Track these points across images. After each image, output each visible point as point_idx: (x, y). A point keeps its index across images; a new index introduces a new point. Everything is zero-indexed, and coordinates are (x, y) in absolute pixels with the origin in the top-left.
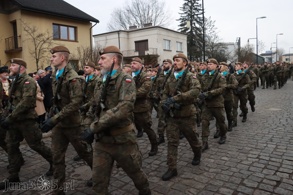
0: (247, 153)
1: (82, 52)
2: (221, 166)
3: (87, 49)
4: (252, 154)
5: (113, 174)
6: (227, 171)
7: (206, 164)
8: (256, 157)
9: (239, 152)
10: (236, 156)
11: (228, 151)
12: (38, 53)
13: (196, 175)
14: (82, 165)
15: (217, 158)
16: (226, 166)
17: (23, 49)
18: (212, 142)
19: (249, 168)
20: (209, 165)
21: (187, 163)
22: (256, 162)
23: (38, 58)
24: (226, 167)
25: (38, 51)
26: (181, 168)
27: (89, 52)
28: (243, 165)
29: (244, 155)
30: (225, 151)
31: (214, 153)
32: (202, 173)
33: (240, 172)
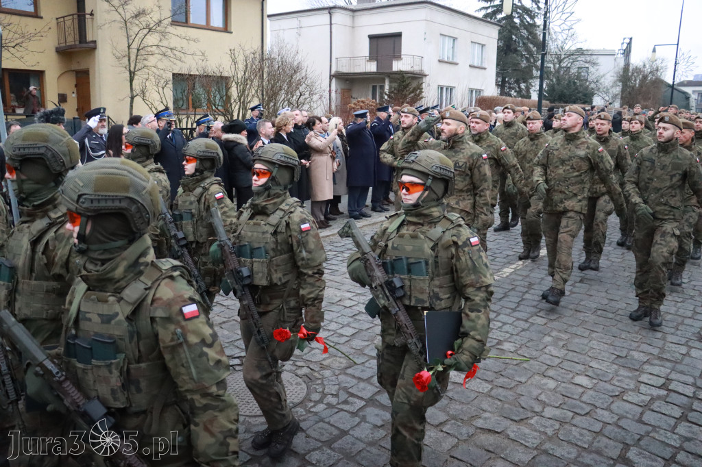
0: (637, 370)
1: (240, 62)
2: (574, 401)
3: (254, 54)
4: (651, 374)
5: (311, 401)
6: (588, 418)
7: (535, 392)
8: (659, 386)
9: (616, 364)
10: (611, 376)
11: (589, 359)
12: (133, 57)
13: (511, 422)
14: (237, 368)
15: (563, 378)
16: (585, 403)
17: (99, 45)
18: (552, 329)
19: (642, 414)
20: (543, 397)
21: (490, 387)
22: (659, 398)
23: (135, 68)
24: (584, 405)
25: (133, 51)
26: (475, 398)
27: (257, 63)
28: (628, 406)
29: (630, 375)
30: (582, 358)
31: (557, 361)
32: (526, 419)
33: (620, 423)
